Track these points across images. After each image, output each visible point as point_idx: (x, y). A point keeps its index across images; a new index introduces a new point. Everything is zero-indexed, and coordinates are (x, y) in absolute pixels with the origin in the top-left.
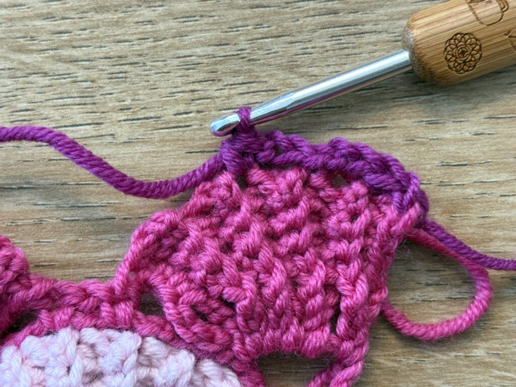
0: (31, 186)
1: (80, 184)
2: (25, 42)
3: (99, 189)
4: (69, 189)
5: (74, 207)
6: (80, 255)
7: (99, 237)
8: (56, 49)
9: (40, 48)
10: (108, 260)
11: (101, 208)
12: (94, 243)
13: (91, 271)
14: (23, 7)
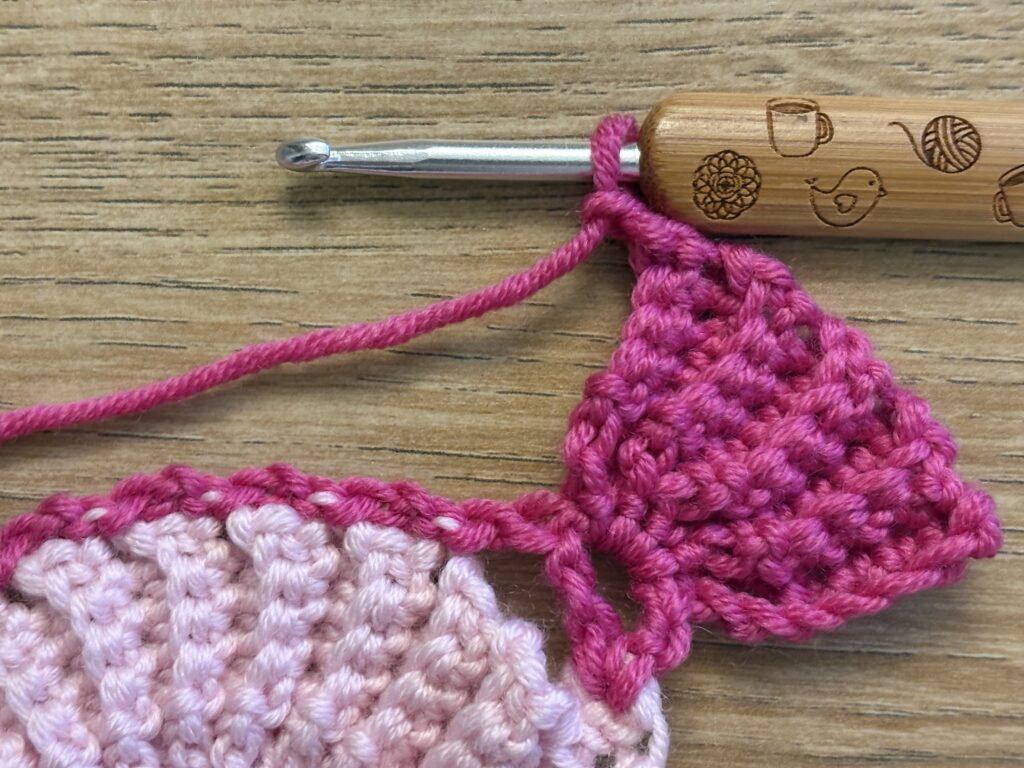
0: (900, 319)
1: (982, 322)
2: (910, 73)
3: (1014, 333)
4: (963, 328)
5: (970, 359)
6: (974, 442)
7: (1008, 414)
8: (959, 89)
9: (935, 83)
10: (1020, 453)
11: (1014, 365)
12: (1000, 423)
13: (989, 469)
14: (909, 11)
